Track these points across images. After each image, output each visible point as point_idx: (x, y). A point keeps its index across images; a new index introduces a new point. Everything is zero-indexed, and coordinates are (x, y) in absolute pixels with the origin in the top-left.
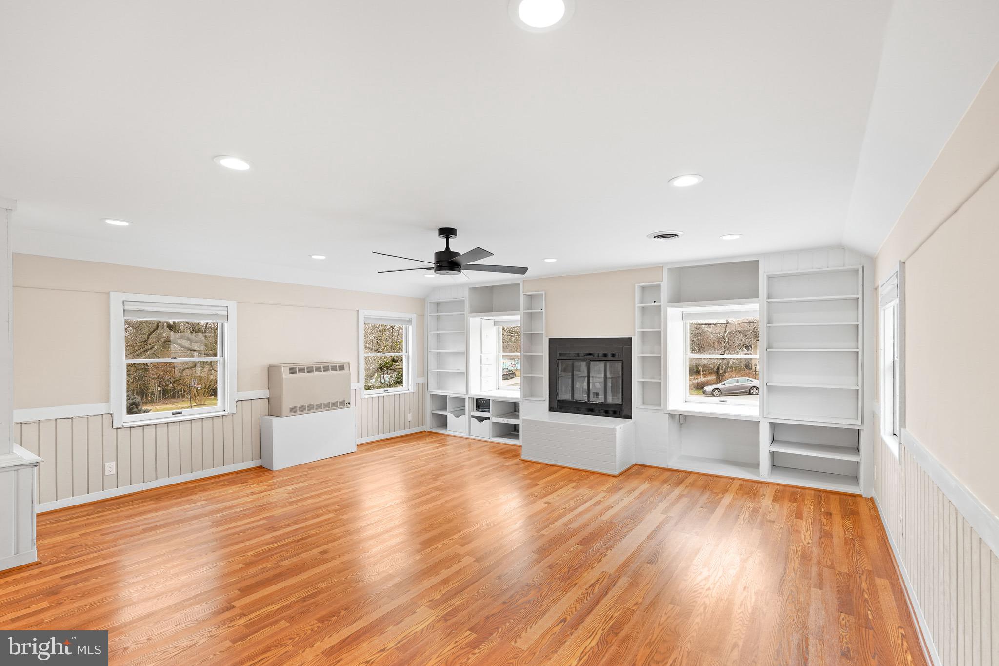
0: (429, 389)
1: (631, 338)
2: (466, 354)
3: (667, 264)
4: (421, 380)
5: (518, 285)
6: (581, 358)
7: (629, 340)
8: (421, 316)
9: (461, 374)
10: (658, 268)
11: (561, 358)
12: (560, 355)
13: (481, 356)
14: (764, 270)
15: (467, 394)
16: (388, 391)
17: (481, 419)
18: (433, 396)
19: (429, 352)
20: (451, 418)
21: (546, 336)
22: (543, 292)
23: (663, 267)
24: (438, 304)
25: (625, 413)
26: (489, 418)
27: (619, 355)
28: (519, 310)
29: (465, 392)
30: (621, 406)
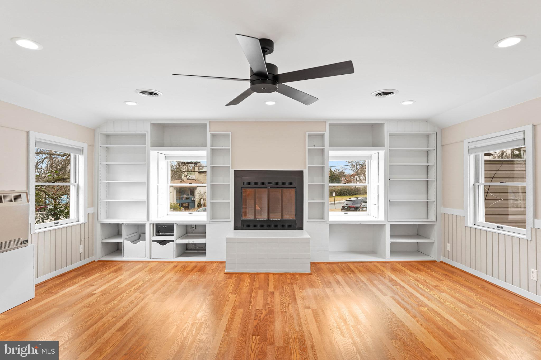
0: (100, 219)
1: (303, 171)
2: (148, 184)
3: (329, 120)
4: (91, 210)
5: (205, 125)
6: (263, 186)
7: (302, 172)
8: (92, 146)
9: (142, 202)
10: (322, 122)
11: (245, 186)
12: (245, 184)
13: (158, 186)
14: (388, 130)
15: (148, 221)
16: (58, 223)
17: (163, 243)
18: (103, 225)
19: (99, 183)
20: (127, 245)
21: (232, 168)
22: (230, 133)
23: (325, 122)
24: (108, 136)
25: (297, 226)
26: (173, 241)
27: (293, 184)
28: (206, 146)
29: (146, 219)
30: (295, 220)
